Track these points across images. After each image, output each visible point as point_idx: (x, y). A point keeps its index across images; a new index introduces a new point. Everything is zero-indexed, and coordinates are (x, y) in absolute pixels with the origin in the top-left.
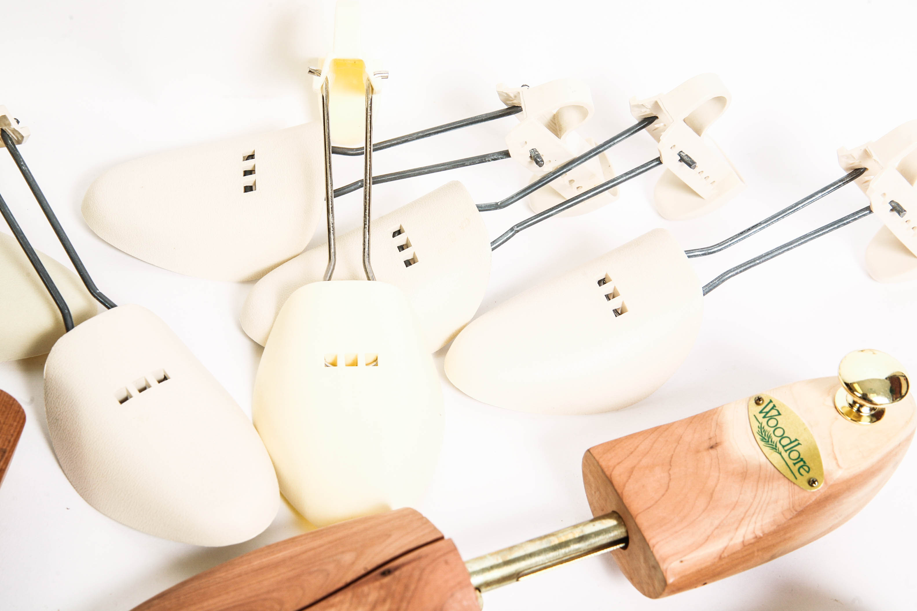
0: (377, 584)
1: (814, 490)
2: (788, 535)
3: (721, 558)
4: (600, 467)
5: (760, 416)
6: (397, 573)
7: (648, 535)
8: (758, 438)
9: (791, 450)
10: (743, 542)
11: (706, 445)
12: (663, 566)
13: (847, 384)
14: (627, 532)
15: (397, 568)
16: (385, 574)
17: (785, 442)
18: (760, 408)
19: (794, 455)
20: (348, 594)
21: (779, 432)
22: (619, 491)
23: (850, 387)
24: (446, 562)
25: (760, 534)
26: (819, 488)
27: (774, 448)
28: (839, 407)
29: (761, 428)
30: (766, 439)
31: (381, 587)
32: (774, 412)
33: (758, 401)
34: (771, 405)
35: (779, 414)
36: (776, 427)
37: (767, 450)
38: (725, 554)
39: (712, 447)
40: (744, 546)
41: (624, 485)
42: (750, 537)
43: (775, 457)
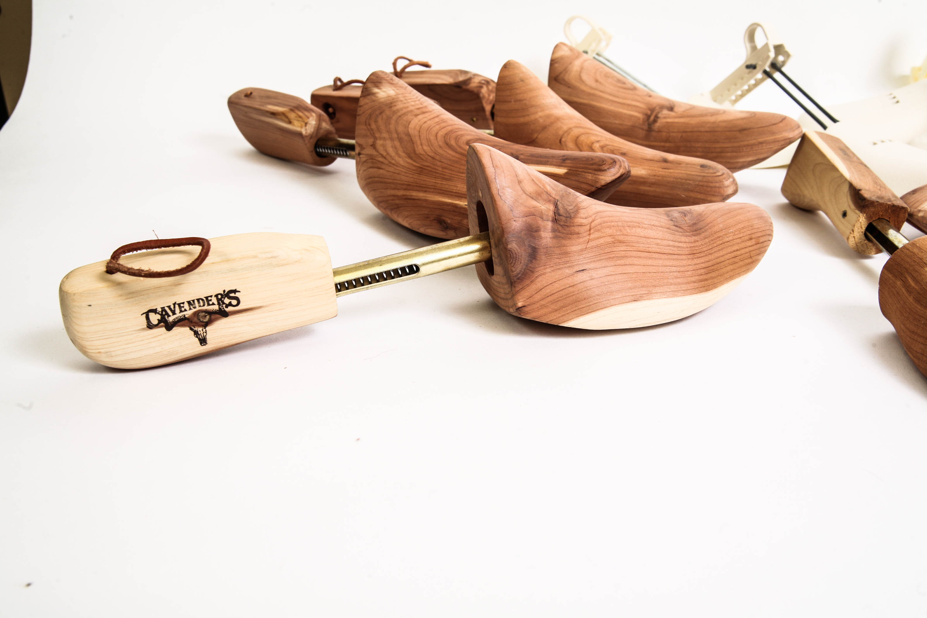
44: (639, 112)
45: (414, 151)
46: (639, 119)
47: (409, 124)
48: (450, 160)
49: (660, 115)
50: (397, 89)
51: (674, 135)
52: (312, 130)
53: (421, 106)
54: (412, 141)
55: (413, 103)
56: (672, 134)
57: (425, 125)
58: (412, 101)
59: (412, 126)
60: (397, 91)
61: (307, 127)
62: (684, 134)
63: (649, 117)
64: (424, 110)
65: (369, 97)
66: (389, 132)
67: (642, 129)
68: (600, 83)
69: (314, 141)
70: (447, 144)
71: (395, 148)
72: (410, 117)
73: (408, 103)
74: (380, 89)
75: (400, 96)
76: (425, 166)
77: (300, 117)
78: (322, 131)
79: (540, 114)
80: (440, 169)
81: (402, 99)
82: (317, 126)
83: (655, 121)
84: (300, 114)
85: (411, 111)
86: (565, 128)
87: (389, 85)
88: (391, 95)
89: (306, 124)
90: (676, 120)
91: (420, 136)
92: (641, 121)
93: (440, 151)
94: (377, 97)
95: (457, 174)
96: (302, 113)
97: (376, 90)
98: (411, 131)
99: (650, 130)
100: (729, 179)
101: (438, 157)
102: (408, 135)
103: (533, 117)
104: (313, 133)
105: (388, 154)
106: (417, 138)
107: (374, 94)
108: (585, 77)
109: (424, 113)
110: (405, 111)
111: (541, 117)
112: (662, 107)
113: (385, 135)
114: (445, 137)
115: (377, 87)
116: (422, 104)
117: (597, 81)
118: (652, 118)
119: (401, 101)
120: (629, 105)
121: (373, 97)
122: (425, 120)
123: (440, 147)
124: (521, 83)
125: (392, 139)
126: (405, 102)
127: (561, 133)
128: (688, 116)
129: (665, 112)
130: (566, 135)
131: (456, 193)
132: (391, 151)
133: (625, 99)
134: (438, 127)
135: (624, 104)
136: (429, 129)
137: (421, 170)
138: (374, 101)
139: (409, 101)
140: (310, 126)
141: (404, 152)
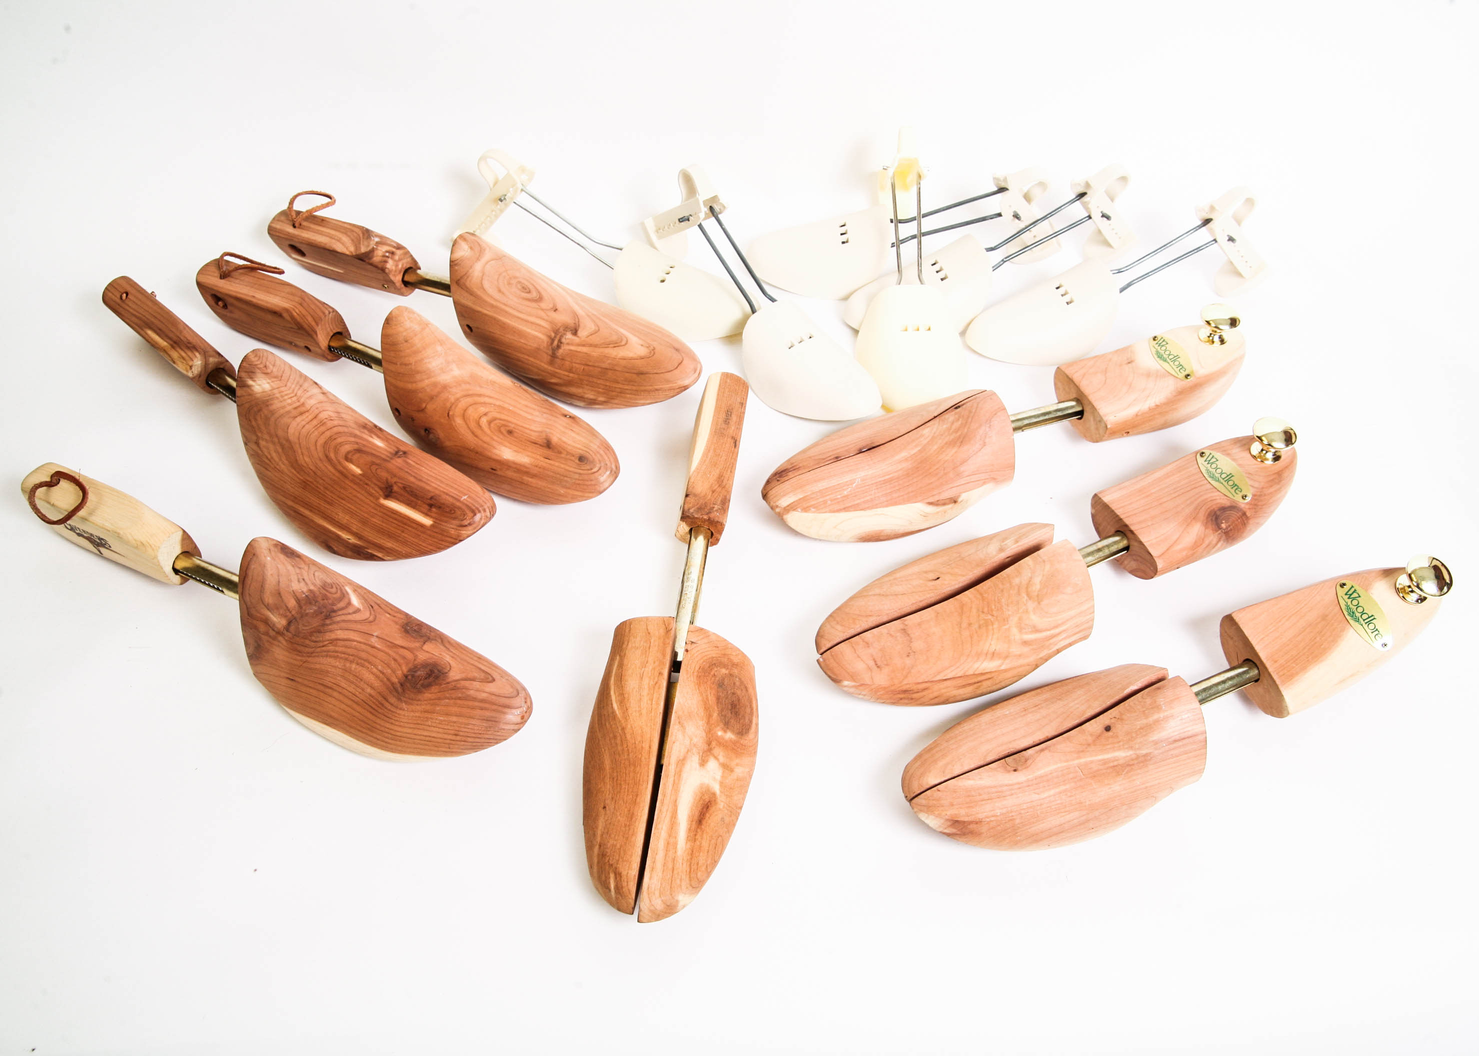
0: (953, 413)
1: (1188, 380)
2: (1174, 407)
3: (1137, 415)
4: (1066, 374)
5: (1156, 346)
6: (964, 406)
7: (1095, 404)
8: (1156, 356)
9: (1175, 361)
10: (1149, 408)
11: (1126, 362)
12: (1105, 419)
13: (1207, 321)
14: (1083, 407)
15: (963, 405)
16: (956, 408)
17: (1171, 357)
18: (1156, 342)
19: (1177, 363)
20: (937, 420)
21: (1167, 353)
22: (1078, 384)
23: (1208, 323)
24: (991, 399)
25: (1158, 404)
26: (1190, 379)
27: (1165, 361)
28: (1202, 338)
29: (1157, 352)
30: (1160, 356)
31: (955, 414)
32: (1164, 343)
33: (1155, 338)
34: (1162, 340)
35: (1167, 344)
36: (1165, 350)
37: (1161, 362)
38: (1139, 414)
39: (1129, 363)
40: (1150, 409)
41: (1080, 382)
42: (1153, 405)
43: (1165, 365)
44: (543, 334)
45: (296, 460)
46: (543, 342)
47: (288, 429)
48: (331, 479)
49: (563, 340)
50: (272, 382)
51: (577, 366)
52: (200, 369)
53: (298, 404)
54: (292, 448)
55: (289, 401)
56: (574, 365)
57: (304, 431)
58: (289, 398)
59: (291, 431)
60: (272, 384)
61: (193, 369)
62: (586, 368)
63: (553, 340)
64: (302, 409)
65: (245, 389)
66: (269, 434)
67: (547, 353)
68: (503, 293)
69: (204, 378)
70: (327, 457)
71: (276, 452)
72: (286, 420)
73: (285, 400)
74: (254, 381)
75: (276, 391)
76: (308, 481)
77: (184, 358)
78: (210, 366)
79: (427, 382)
80: (322, 488)
81: (278, 395)
82: (204, 364)
83: (558, 347)
84: (183, 354)
85: (289, 412)
86: (452, 399)
87: (263, 376)
88: (266, 390)
89: (191, 367)
90: (579, 349)
91: (300, 444)
92: (545, 345)
93: (320, 465)
94: (253, 390)
95: (338, 499)
96: (185, 353)
97: (250, 382)
98: (291, 438)
99: (554, 356)
100: (605, 473)
101: (319, 473)
102: (288, 440)
103: (420, 385)
104: (201, 372)
105: (272, 458)
106: (298, 446)
107: (249, 386)
108: (486, 285)
109: (301, 414)
110: (282, 411)
111: (427, 386)
112: (566, 328)
113: (266, 437)
114: (324, 447)
115: (251, 378)
116: (299, 401)
117: (500, 291)
118: (556, 343)
119: (277, 398)
120: (532, 323)
121: (247, 389)
122: (304, 423)
123: (320, 460)
124: (405, 344)
125: (273, 443)
126: (282, 399)
127: (448, 405)
128: (591, 345)
129: (569, 336)
130: (454, 406)
131: (338, 522)
132: (274, 455)
133: (530, 315)
134: (316, 433)
135: (527, 321)
136: (308, 434)
137: (305, 485)
138: (250, 395)
139: (286, 397)
140: (196, 367)
141: (287, 460)
